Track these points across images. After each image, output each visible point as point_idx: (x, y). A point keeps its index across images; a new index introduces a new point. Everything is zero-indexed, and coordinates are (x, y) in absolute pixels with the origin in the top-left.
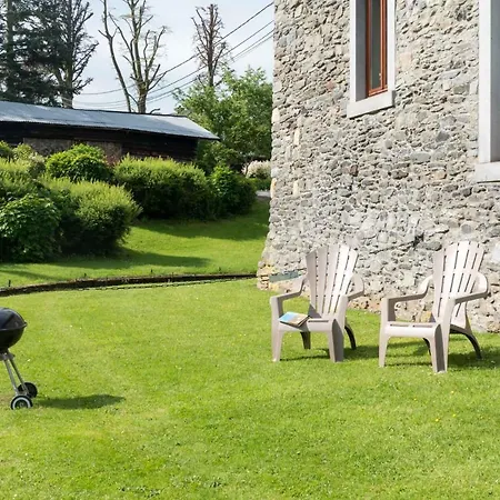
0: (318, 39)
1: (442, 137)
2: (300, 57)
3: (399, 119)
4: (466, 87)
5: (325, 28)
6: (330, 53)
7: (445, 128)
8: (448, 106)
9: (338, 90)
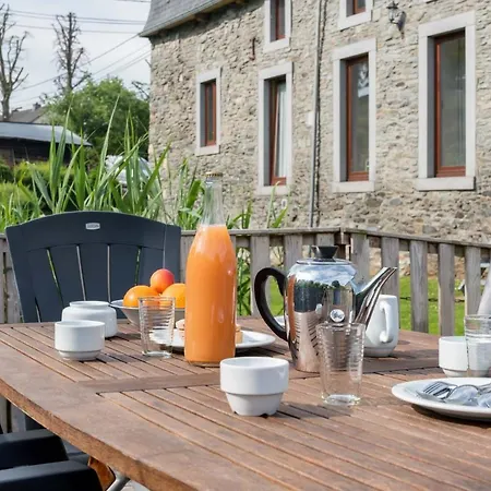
0: (177, 108)
1: (243, 172)
2: (167, 115)
3: (222, 161)
4: (252, 149)
5: (183, 101)
6: (185, 117)
7: (245, 168)
8: (245, 157)
9: (189, 139)
